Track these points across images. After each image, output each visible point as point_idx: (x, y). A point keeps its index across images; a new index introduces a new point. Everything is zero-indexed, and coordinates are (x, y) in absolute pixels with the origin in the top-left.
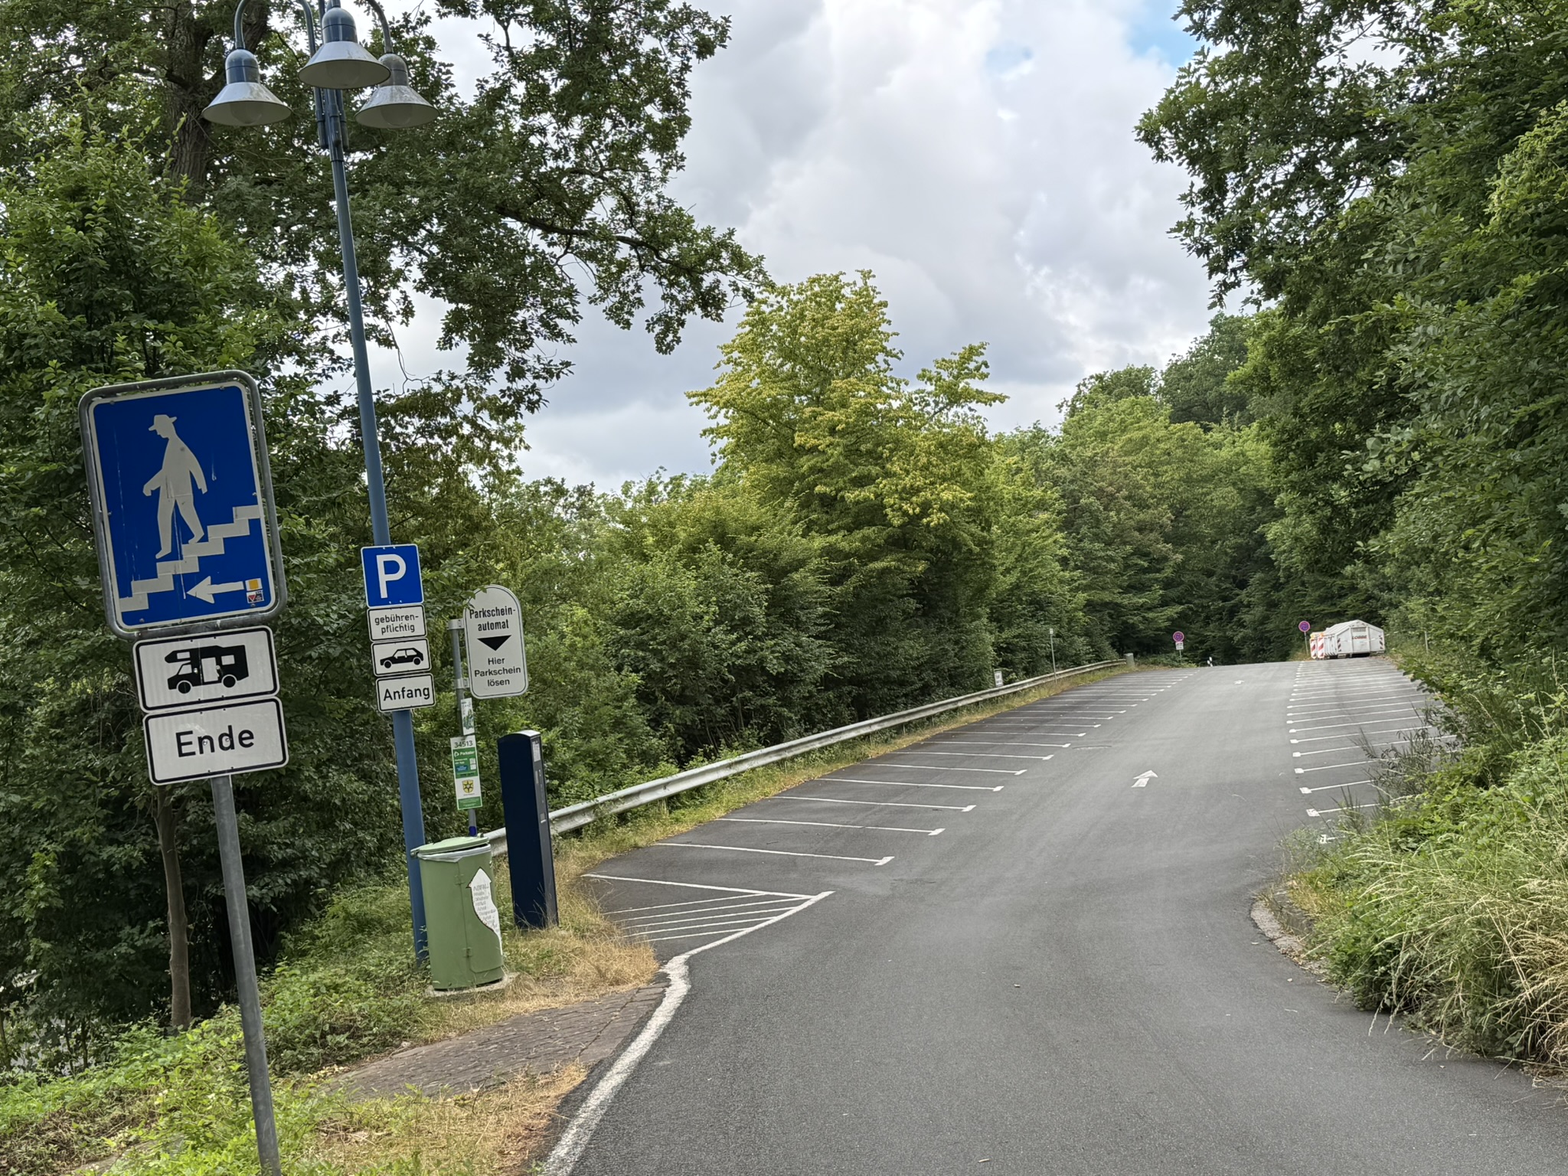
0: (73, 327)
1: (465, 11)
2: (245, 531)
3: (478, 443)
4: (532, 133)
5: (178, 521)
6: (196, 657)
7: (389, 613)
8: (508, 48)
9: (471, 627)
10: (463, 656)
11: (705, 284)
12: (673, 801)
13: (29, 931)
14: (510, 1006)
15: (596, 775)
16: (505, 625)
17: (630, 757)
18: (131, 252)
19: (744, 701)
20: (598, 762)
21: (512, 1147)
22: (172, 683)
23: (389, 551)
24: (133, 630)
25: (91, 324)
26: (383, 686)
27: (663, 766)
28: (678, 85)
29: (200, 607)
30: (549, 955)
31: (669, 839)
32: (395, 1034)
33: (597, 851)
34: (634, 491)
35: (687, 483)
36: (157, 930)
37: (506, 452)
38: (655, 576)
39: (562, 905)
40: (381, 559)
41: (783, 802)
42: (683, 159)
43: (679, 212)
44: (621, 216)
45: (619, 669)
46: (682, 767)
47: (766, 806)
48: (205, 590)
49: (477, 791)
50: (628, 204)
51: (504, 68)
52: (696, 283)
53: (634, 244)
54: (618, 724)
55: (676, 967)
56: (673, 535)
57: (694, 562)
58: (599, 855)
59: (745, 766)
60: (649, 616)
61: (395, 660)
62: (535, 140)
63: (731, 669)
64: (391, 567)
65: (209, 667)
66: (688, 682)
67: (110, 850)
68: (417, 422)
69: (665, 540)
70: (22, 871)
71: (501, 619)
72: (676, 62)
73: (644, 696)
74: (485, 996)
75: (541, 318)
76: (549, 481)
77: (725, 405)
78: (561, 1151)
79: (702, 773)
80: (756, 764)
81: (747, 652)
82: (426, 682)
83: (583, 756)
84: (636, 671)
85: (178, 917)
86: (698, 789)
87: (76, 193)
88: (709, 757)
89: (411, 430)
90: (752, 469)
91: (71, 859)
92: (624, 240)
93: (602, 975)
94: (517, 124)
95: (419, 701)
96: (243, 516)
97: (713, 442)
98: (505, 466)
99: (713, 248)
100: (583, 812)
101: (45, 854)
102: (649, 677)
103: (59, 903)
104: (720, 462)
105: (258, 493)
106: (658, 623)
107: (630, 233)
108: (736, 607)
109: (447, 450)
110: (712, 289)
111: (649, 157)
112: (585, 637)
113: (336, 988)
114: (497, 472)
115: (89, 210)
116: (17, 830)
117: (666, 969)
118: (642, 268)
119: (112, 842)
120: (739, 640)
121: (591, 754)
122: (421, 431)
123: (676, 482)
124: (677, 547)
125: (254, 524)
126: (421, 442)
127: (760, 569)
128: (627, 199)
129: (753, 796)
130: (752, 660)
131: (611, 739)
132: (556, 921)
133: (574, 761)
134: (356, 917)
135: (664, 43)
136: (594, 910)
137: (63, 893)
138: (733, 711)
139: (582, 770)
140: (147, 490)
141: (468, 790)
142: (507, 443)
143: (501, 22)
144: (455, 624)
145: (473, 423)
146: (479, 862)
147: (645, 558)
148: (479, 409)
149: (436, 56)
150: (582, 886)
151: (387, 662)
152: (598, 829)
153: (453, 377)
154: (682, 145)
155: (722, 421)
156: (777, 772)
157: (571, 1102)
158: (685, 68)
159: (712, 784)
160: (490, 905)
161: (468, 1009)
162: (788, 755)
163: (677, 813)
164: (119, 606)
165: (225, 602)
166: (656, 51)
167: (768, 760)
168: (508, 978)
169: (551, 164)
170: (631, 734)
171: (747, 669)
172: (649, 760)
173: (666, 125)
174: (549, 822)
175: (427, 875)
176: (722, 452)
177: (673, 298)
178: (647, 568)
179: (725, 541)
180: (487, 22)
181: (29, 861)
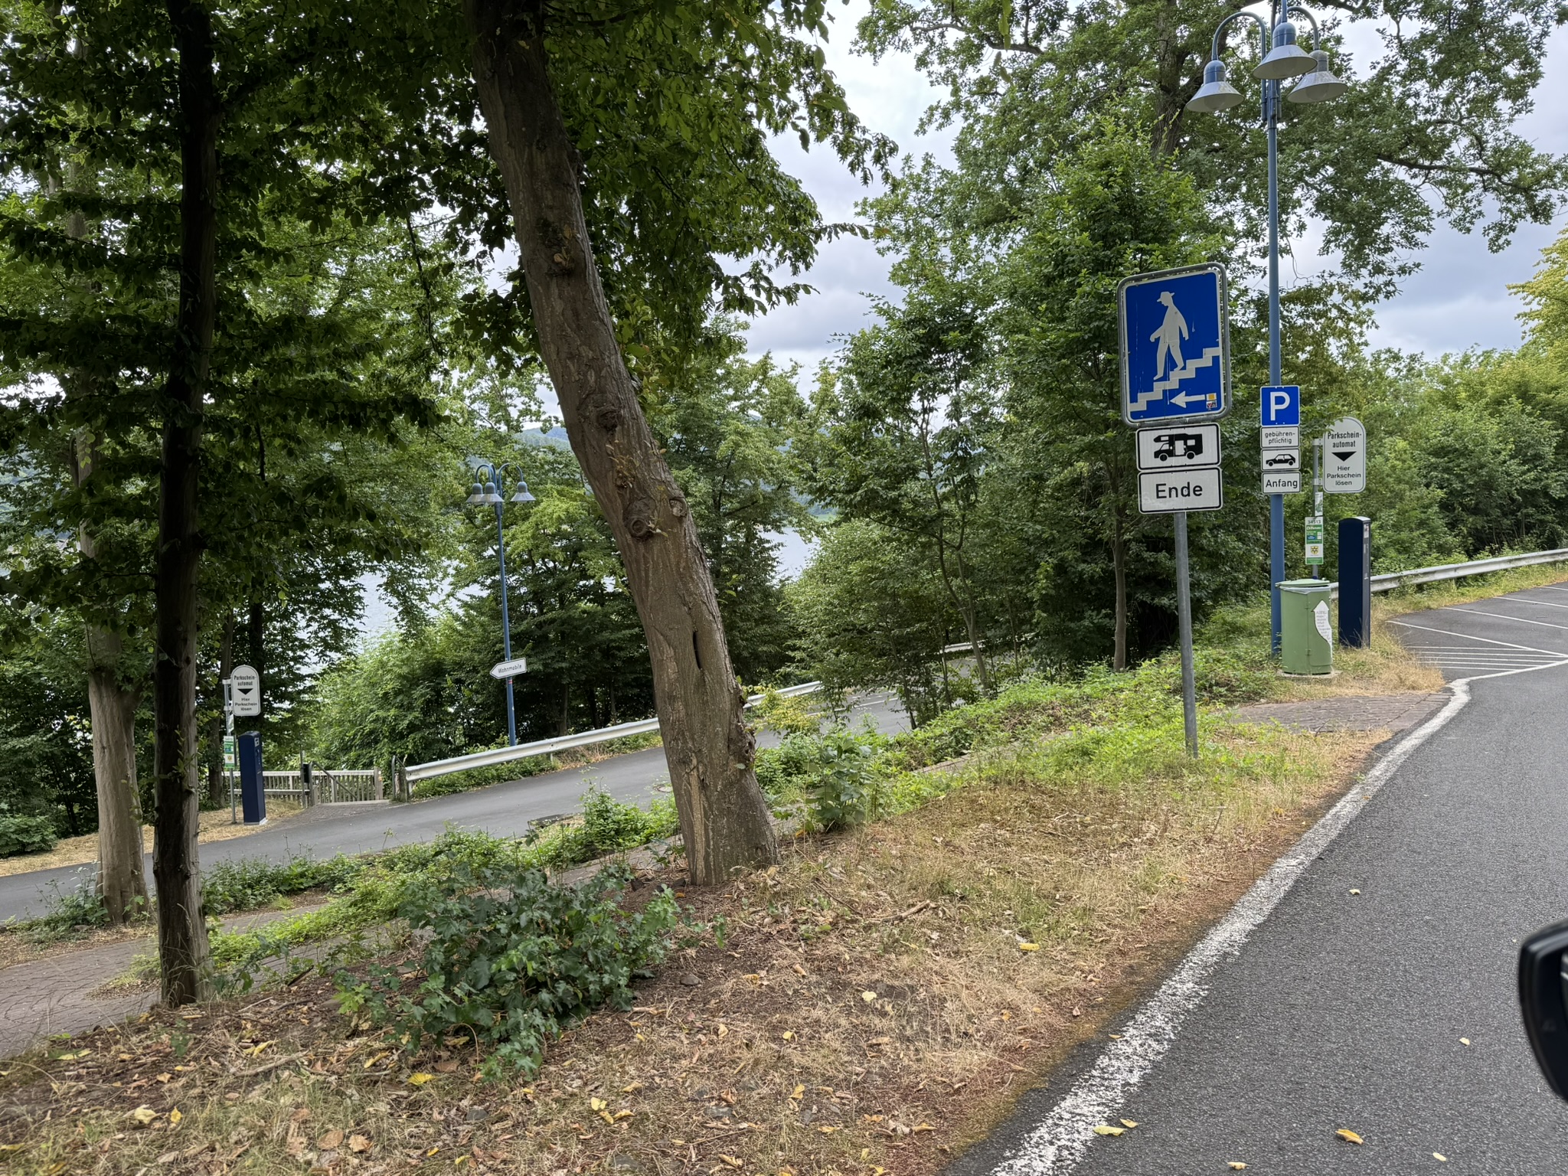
0: (1095, 249)
1: (1369, 13)
2: (1210, 364)
3: (1341, 324)
4: (1409, 96)
5: (1169, 356)
6: (1172, 439)
7: (1275, 430)
8: (1398, 37)
9: (1328, 445)
10: (1321, 465)
11: (1538, 200)
12: (1460, 581)
13: (1035, 606)
14: (1334, 690)
15: (1401, 557)
16: (1353, 444)
17: (1430, 548)
18: (1133, 200)
19: (1527, 515)
20: (1404, 548)
21: (1342, 765)
22: (1157, 454)
23: (1280, 390)
24: (1137, 422)
25: (1106, 247)
26: (1266, 478)
27: (1455, 556)
28: (1536, 48)
29: (1177, 409)
30: (1363, 664)
31: (1454, 606)
32: (1256, 693)
33: (1398, 606)
34: (1451, 361)
35: (1496, 355)
36: (1106, 616)
37: (1358, 330)
38: (1464, 421)
39: (1373, 637)
40: (1273, 395)
41: (1552, 591)
42: (1531, 104)
43: (1523, 145)
44: (1472, 151)
45: (1427, 486)
46: (1470, 557)
47: (1537, 592)
48: (1181, 400)
49: (1320, 554)
50: (1479, 143)
51: (1393, 52)
52: (1530, 198)
53: (1480, 172)
54: (1422, 524)
55: (1459, 686)
56: (1482, 393)
57: (1499, 412)
58: (1400, 610)
59: (1523, 563)
60: (1456, 450)
61: (1275, 461)
62: (1410, 102)
63: (1519, 491)
64: (1280, 400)
65: (1180, 446)
66: (1481, 499)
67: (1082, 566)
68: (1299, 308)
69: (1475, 395)
70: (1034, 571)
71: (1350, 440)
72: (1536, 31)
73: (1445, 506)
74: (1317, 682)
75: (1401, 233)
76: (1389, 351)
77: (1540, 295)
78: (1376, 772)
79: (1485, 563)
80: (1532, 562)
81: (1535, 480)
82: (1296, 477)
83: (1393, 543)
84: (1441, 488)
85: (1122, 607)
86: (1482, 575)
87: (1105, 165)
88: (1493, 553)
89: (1294, 313)
90: (1557, 343)
91: (1061, 568)
92: (1472, 170)
93: (1401, 681)
94: (1397, 91)
95: (1290, 489)
96: (1209, 353)
97: (1525, 323)
98: (1356, 340)
99: (1549, 171)
100: (1391, 580)
101: (1047, 564)
102: (1451, 493)
103: (1053, 592)
104: (1529, 338)
105: (1220, 340)
106: (1463, 454)
107: (1478, 164)
108: (1529, 446)
109: (1317, 328)
110: (1543, 202)
111: (1503, 105)
112: (1404, 461)
113: (1219, 661)
114: (1351, 344)
115: (1112, 175)
116: (1032, 548)
117: (1451, 685)
118: (1486, 189)
119: (1084, 561)
120: (1529, 470)
121: (1400, 542)
122: (1301, 315)
123: (1487, 354)
124: (1484, 401)
125: (1216, 359)
126: (1300, 322)
127: (1555, 418)
128: (1478, 138)
129: (1525, 584)
130: (1538, 486)
131: (1416, 533)
132: (1369, 645)
133: (1386, 546)
134: (1230, 624)
135: (1529, 16)
136: (1396, 642)
137: (1056, 587)
138: (1518, 523)
139: (1392, 553)
140: (1152, 339)
141: (1314, 553)
142: (1361, 323)
143: (1394, 18)
144: (1317, 442)
145: (1340, 310)
146: (1323, 596)
147: (1457, 408)
148: (1346, 299)
149: (1342, 50)
150: (1386, 627)
151: (1271, 462)
152: (1402, 593)
153: (1332, 275)
154: (1533, 94)
155: (1535, 307)
156: (1550, 569)
157: (1383, 748)
158: (1545, 34)
159: (1494, 573)
160: (1327, 625)
161: (1307, 687)
162: (1561, 558)
163: (1462, 590)
164: (1130, 407)
165: (1192, 407)
166: (1520, 25)
167: (1543, 560)
168: (1334, 673)
169: (1421, 118)
170: (1432, 531)
171: (1533, 493)
172: (1445, 551)
173: (1520, 80)
174: (1370, 582)
175: (1285, 601)
176: (1533, 331)
177: (1508, 210)
178: (1459, 415)
179: (1525, 396)
180: (1385, 21)
181: (1038, 566)
